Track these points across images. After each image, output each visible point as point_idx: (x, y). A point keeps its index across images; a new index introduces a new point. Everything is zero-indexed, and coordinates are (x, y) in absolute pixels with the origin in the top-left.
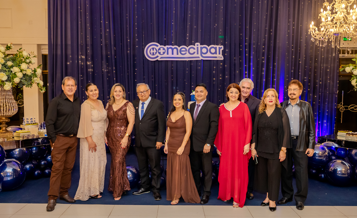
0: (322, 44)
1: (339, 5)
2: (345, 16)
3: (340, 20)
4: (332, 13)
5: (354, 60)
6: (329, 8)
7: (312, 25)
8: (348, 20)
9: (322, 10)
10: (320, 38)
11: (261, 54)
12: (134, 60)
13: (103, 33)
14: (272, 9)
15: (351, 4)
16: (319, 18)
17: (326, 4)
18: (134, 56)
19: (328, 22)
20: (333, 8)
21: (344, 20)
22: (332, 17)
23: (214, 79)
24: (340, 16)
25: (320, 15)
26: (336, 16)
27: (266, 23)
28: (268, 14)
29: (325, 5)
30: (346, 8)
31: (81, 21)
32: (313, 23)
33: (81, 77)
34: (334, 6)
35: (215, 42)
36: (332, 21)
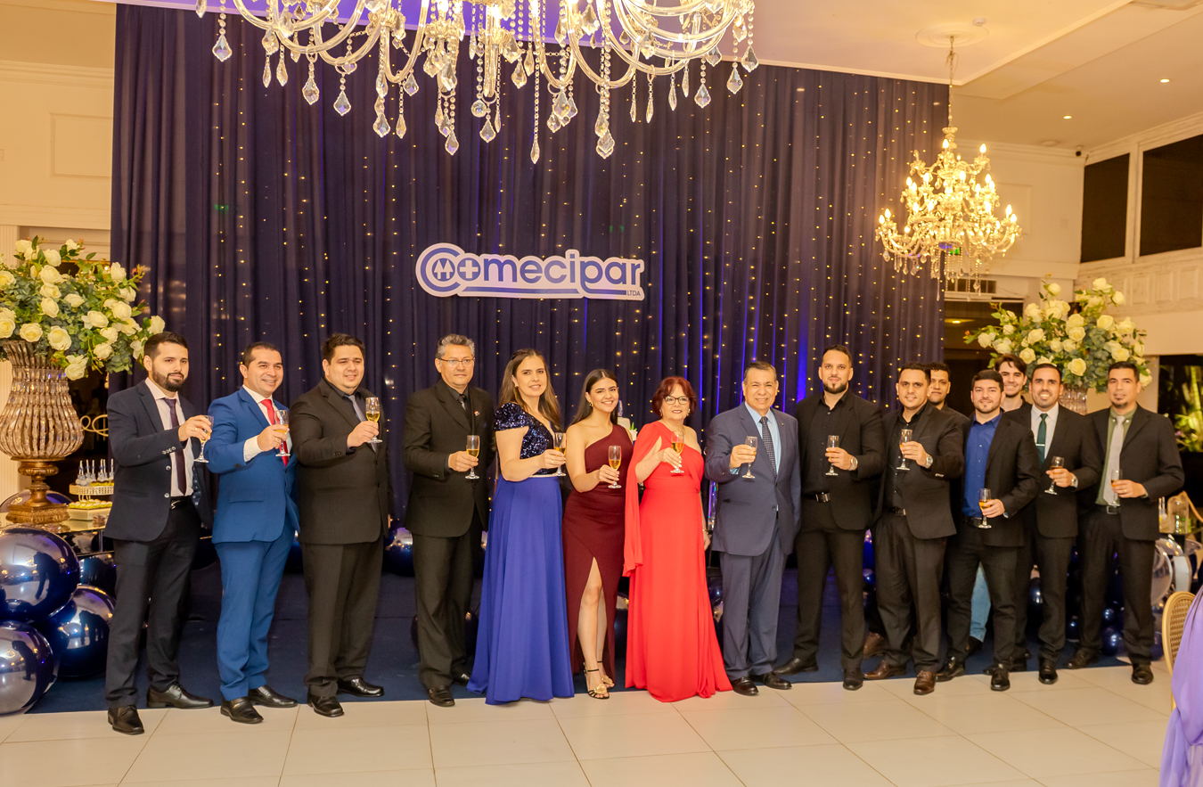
0: (909, 269)
1: (951, 171)
2: (964, 199)
3: (953, 209)
4: (936, 192)
5: (996, 315)
6: (927, 177)
7: (885, 218)
8: (972, 211)
9: (909, 181)
10: (903, 253)
11: (747, 288)
12: (385, 294)
13: (289, 208)
14: (775, 166)
15: (979, 172)
16: (902, 200)
17: (918, 166)
18: (386, 279)
19: (928, 216)
20: (935, 177)
21: (963, 210)
22: (936, 203)
23: (618, 354)
24: (952, 197)
25: (904, 193)
26: (944, 198)
27: (760, 204)
28: (766, 178)
29: (917, 168)
30: (967, 182)
31: (221, 170)
32: (888, 213)
33: (219, 340)
34: (939, 172)
35: (622, 250)
36: (935, 211)
